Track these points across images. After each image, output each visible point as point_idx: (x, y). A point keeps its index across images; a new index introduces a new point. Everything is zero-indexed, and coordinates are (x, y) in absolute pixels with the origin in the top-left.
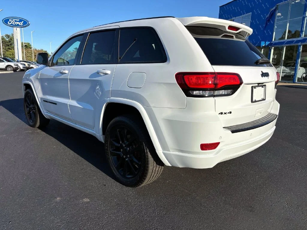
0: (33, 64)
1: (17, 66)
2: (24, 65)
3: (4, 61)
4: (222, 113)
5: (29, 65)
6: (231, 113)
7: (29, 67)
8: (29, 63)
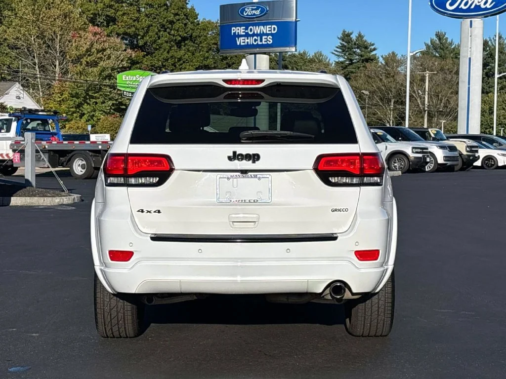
0: (500, 144)
1: (420, 155)
2: (452, 148)
3: (389, 137)
4: (142, 211)
5: (471, 151)
6: (159, 212)
7: (469, 156)
8: (475, 144)
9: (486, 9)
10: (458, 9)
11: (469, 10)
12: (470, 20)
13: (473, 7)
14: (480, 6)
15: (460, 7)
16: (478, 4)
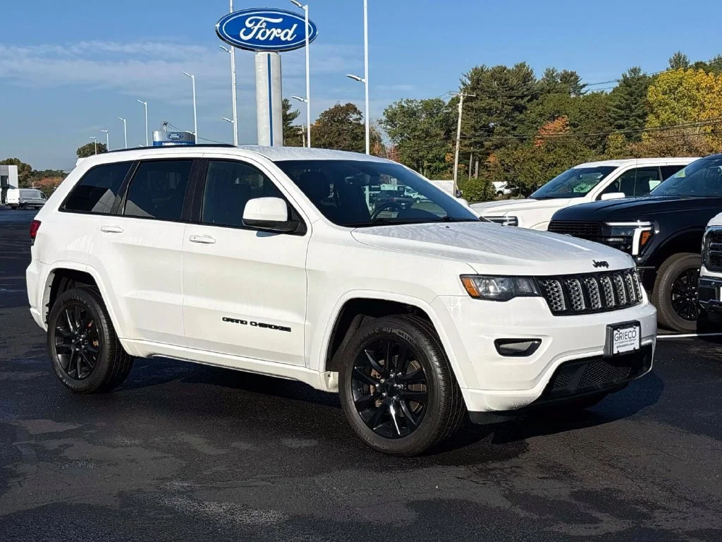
9: (287, 42)
10: (253, 40)
11: (267, 41)
12: (267, 53)
13: (271, 38)
14: (279, 37)
15: (257, 38)
16: (278, 36)
